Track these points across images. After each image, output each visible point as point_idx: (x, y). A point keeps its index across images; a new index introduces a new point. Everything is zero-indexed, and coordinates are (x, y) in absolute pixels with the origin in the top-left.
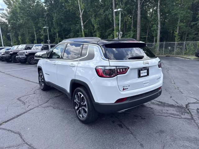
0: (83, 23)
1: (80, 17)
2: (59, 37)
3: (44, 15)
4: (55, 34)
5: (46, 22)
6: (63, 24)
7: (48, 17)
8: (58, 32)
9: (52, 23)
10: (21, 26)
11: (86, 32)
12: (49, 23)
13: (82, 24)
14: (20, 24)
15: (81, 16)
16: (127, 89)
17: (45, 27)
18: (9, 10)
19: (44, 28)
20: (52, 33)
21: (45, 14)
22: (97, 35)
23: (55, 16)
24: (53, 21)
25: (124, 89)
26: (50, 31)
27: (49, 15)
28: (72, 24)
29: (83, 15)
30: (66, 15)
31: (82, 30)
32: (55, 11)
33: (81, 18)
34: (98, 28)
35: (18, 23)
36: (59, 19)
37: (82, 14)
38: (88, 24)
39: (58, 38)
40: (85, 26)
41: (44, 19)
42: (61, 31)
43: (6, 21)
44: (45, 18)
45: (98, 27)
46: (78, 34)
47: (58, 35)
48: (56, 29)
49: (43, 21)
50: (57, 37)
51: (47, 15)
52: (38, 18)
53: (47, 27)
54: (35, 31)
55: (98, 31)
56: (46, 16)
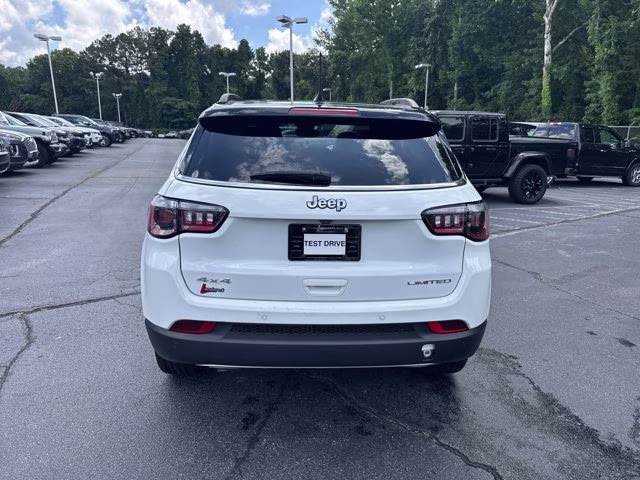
0: (554, 42)
1: (544, 22)
2: (458, 97)
3: (423, 26)
4: (449, 86)
5: (426, 48)
6: (480, 53)
7: (436, 32)
8: (461, 79)
9: (445, 52)
10: (358, 65)
11: (555, 77)
12: (435, 52)
13: (547, 48)
14: (357, 59)
15: (546, 20)
16: (222, 290)
17: (421, 65)
18: (336, 20)
19: (417, 67)
20: (441, 83)
21: (428, 21)
22: (602, 86)
23: (458, 26)
24: (450, 42)
25: (204, 290)
26: (434, 76)
27: (440, 26)
28: (511, 50)
29: (556, 14)
30: (494, 19)
31: (544, 69)
32: (460, 10)
33: (547, 27)
34: (611, 61)
35: (352, 55)
36: (469, 34)
37: (552, 11)
38: (571, 48)
39: (455, 99)
40: (557, 57)
41: (422, 39)
42: (471, 77)
43: (326, 53)
44: (427, 36)
45: (611, 56)
46: (525, 83)
47: (458, 90)
48: (454, 70)
49: (419, 46)
50: (452, 98)
51: (434, 24)
52: (406, 38)
53: (428, 65)
54: (393, 79)
55: (610, 71)
56: (429, 30)
